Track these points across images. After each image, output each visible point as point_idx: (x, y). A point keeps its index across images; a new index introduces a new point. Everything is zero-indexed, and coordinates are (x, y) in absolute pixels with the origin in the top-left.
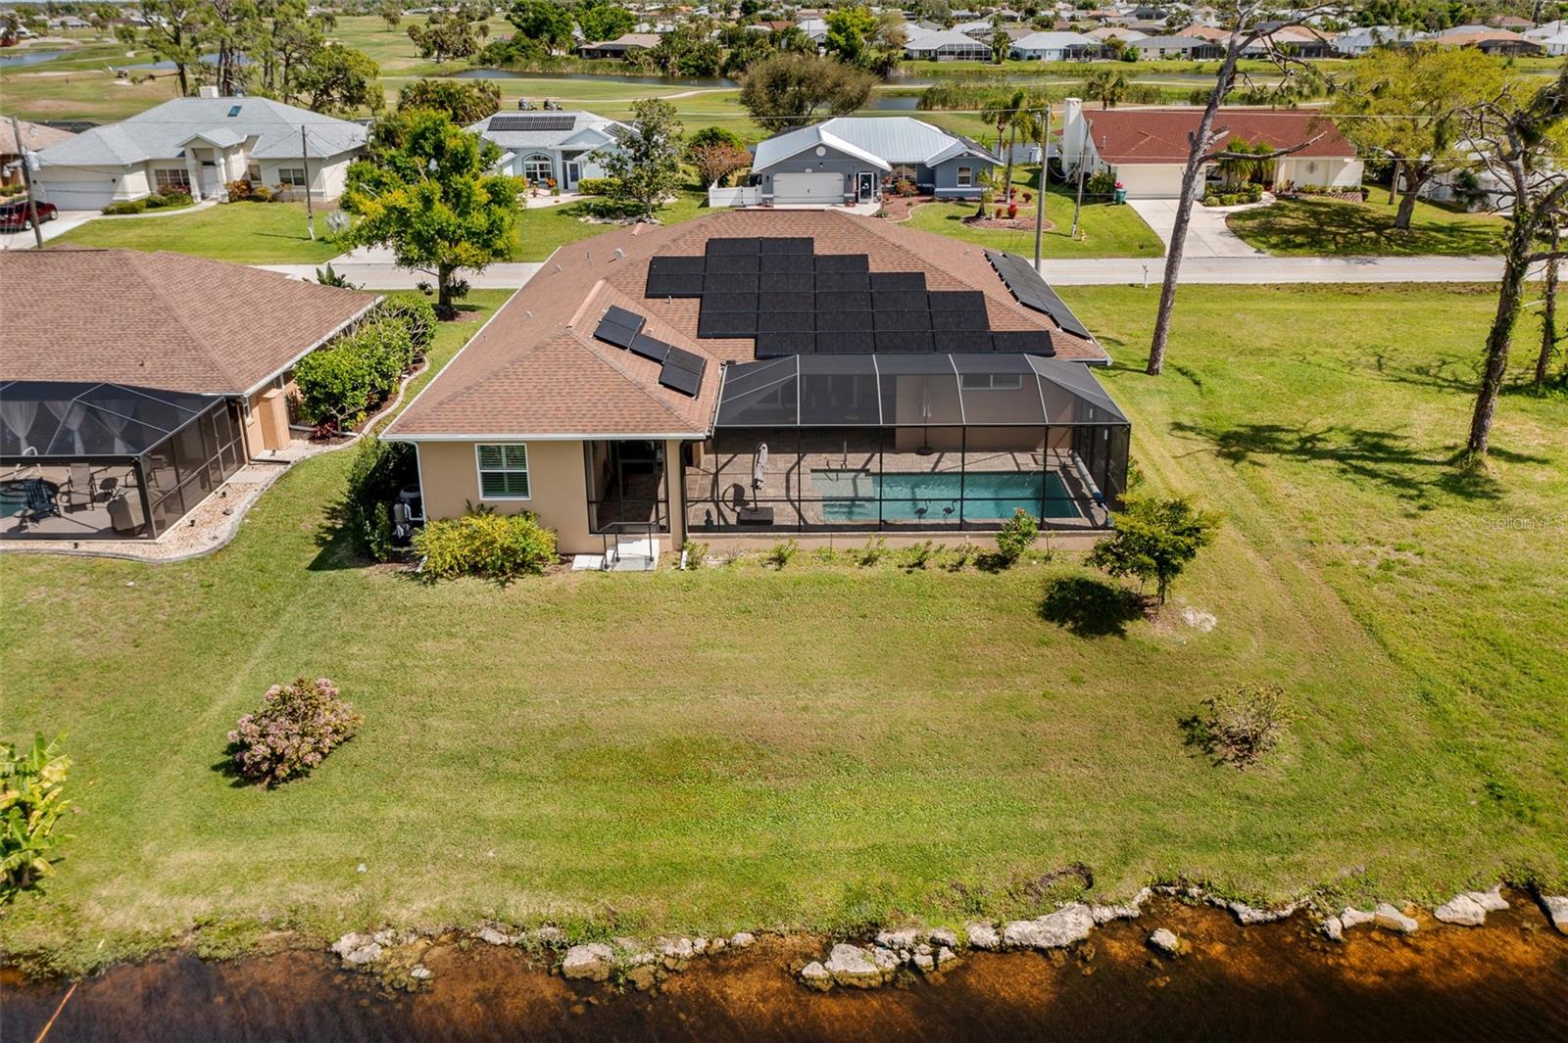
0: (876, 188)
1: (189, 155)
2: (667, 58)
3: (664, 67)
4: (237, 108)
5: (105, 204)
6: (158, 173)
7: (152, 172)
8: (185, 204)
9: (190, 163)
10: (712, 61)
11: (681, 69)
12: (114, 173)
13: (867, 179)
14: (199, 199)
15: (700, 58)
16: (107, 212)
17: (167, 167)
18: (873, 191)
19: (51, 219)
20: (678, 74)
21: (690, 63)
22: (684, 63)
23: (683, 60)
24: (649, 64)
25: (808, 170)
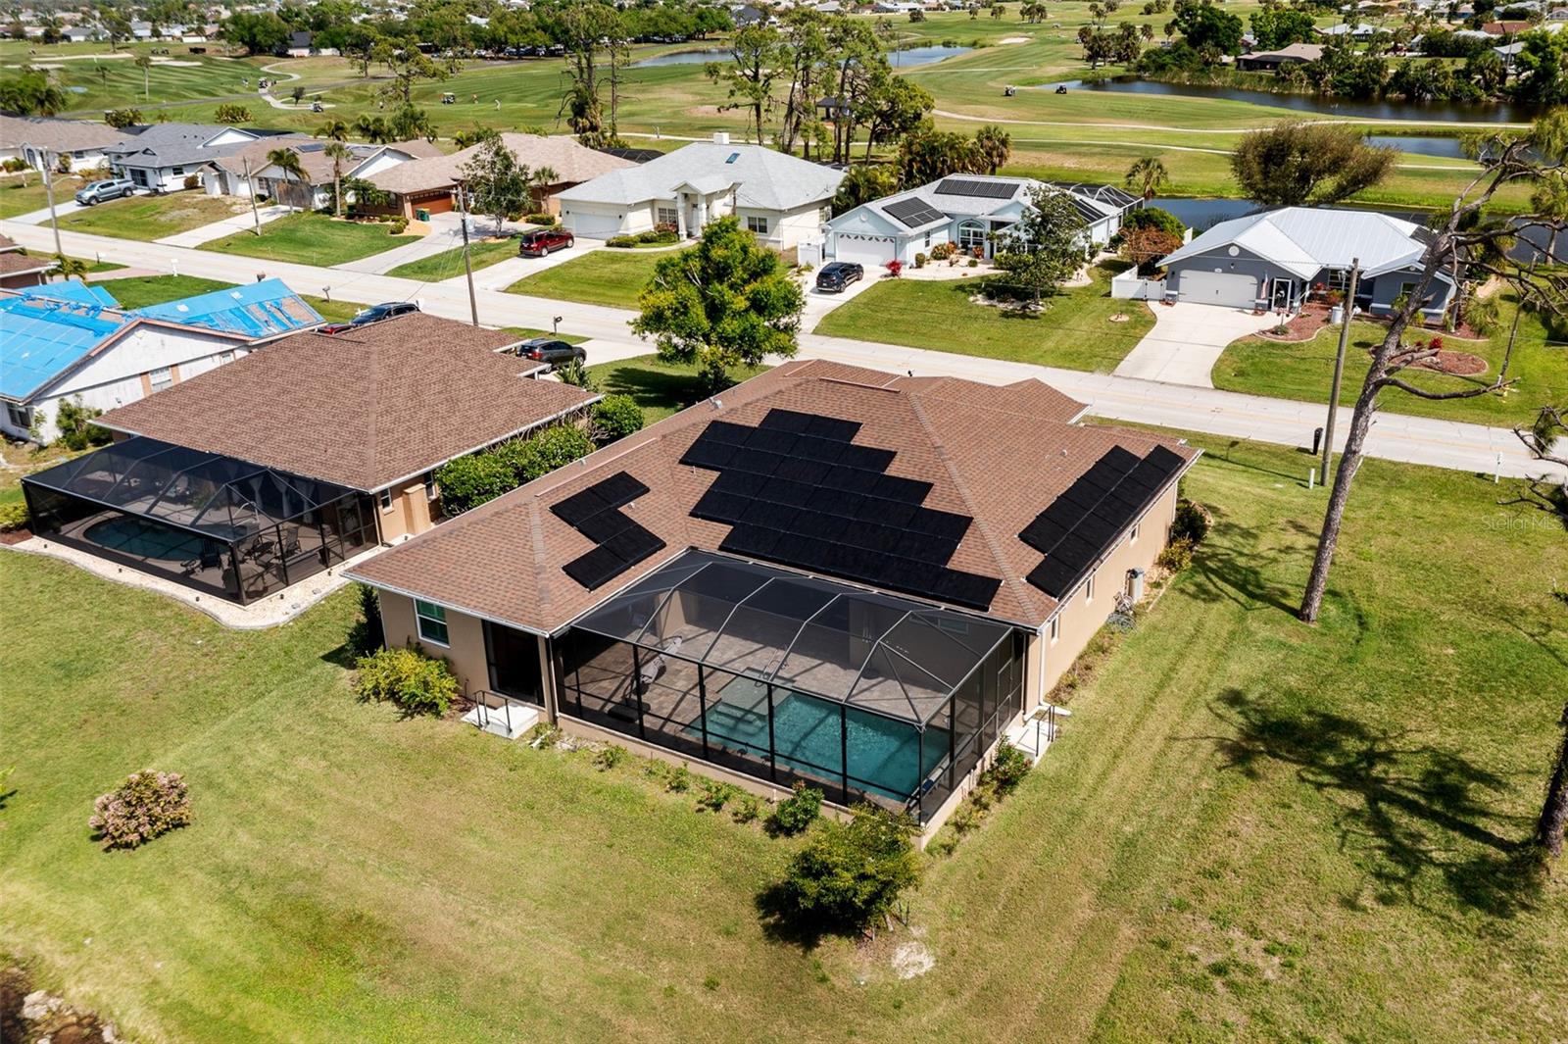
0: (1292, 297)
1: (681, 199)
2: (1323, 74)
3: (1316, 85)
4: (736, 155)
5: (610, 236)
6: (661, 210)
7: (657, 211)
8: (671, 242)
9: (681, 205)
10: (1373, 80)
11: (1334, 87)
12: (621, 211)
13: (1283, 286)
14: (685, 237)
15: (1360, 76)
16: (609, 245)
17: (667, 207)
18: (1289, 299)
19: (567, 247)
20: (1330, 92)
21: (1347, 81)
22: (1340, 81)
23: (1339, 78)
24: (1302, 81)
25: (1219, 270)
